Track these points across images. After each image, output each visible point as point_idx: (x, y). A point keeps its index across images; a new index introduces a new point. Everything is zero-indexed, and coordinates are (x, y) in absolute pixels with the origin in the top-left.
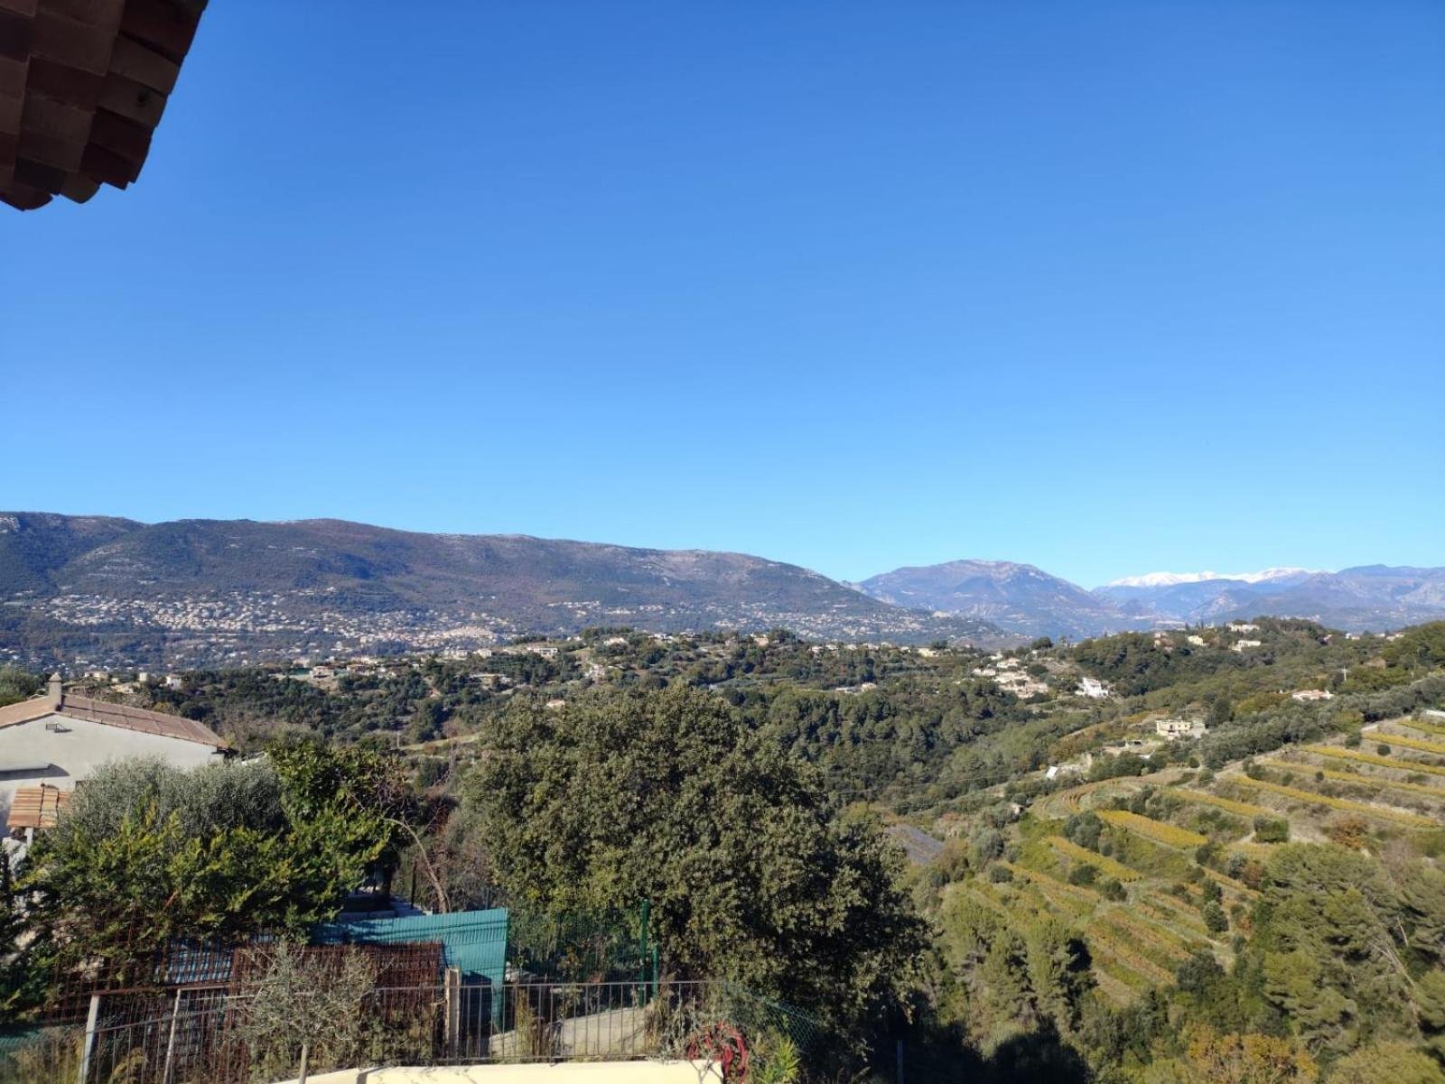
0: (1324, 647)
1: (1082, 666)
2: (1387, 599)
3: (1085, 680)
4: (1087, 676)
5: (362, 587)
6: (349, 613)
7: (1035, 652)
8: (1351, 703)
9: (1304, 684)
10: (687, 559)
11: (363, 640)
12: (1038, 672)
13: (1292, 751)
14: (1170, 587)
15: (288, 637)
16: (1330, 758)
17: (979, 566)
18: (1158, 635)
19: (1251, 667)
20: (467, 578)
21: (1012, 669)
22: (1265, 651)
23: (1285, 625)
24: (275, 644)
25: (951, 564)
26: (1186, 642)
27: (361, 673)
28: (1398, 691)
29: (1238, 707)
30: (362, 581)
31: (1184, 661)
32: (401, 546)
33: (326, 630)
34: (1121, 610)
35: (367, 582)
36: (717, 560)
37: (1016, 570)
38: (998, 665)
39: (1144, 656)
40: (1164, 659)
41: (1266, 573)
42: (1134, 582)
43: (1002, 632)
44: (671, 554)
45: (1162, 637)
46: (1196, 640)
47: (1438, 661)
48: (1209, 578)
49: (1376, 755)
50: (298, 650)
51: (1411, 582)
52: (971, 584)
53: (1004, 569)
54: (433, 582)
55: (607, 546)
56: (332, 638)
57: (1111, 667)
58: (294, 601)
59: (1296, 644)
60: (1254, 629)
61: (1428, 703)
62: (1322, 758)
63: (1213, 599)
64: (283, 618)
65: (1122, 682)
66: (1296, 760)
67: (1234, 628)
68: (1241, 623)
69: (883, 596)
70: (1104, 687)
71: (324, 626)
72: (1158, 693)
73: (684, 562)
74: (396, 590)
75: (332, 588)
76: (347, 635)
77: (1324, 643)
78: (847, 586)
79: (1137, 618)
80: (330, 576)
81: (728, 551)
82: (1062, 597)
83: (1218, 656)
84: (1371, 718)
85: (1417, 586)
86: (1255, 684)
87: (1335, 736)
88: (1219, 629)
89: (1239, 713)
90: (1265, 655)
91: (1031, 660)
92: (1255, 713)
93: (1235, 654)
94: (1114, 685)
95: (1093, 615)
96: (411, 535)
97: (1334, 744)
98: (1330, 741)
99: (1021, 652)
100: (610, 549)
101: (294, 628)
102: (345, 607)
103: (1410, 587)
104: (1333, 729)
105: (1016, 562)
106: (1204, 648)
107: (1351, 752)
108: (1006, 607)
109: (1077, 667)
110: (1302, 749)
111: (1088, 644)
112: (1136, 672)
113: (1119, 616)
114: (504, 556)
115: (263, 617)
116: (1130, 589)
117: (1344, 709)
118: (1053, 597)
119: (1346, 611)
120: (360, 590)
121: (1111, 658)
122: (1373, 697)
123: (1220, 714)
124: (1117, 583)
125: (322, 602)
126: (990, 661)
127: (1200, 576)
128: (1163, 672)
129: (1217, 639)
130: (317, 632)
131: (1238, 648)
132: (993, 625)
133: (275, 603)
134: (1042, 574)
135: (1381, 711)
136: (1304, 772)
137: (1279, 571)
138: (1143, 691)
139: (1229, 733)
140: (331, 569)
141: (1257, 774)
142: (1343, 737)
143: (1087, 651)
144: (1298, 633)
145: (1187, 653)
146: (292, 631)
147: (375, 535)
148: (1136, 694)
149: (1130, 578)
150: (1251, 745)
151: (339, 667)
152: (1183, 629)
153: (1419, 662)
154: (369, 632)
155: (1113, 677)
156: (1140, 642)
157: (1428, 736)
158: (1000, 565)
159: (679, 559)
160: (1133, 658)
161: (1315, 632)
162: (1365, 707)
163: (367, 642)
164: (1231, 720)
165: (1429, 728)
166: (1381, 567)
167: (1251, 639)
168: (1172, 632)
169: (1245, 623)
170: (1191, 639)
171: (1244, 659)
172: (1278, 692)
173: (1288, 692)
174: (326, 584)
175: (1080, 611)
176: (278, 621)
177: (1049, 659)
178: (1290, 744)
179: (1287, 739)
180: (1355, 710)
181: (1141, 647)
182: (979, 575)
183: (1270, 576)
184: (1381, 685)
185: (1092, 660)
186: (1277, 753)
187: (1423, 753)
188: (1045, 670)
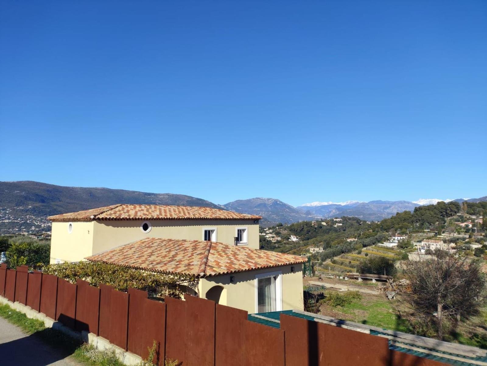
0: (360, 226)
1: (291, 232)
2: (382, 211)
3: (292, 236)
4: (292, 235)
5: (42, 206)
6: (37, 216)
7: (277, 228)
8: (359, 242)
9: (351, 236)
10: (165, 197)
11: (43, 226)
12: (278, 234)
13: (344, 255)
14: (319, 206)
15: (13, 225)
16: (353, 257)
17: (262, 200)
18: (313, 222)
19: (339, 232)
20: (83, 203)
21: (271, 233)
22: (343, 227)
23: (350, 219)
24: (8, 227)
25: (253, 199)
26: (321, 224)
27: (47, 238)
28: (371, 238)
29: (332, 243)
30: (42, 204)
31: (321, 230)
32: (57, 191)
33: (28, 222)
34: (305, 214)
35: (44, 204)
36: (176, 197)
37: (273, 201)
38: (266, 232)
39: (309, 228)
40: (315, 229)
41: (347, 202)
42: (308, 205)
43: (269, 221)
44: (159, 195)
45: (314, 223)
46: (324, 224)
47: (385, 230)
48: (330, 204)
49: (365, 256)
50: (17, 229)
51: (388, 206)
52: (259, 205)
53: (270, 201)
54: (69, 205)
55: (136, 192)
56: (31, 225)
57: (299, 232)
58: (15, 211)
59: (352, 225)
60: (341, 220)
61: (379, 242)
62: (351, 257)
63: (332, 210)
64: (11, 217)
65: (302, 237)
66: (345, 258)
67: (335, 220)
68: (337, 218)
69: (231, 209)
70: (297, 238)
71: (27, 220)
72: (312, 240)
73: (164, 198)
74: (55, 207)
75: (30, 207)
76: (36, 224)
77: (360, 224)
78: (219, 206)
79: (309, 216)
80: (30, 202)
81: (179, 194)
82: (287, 210)
83: (330, 228)
84: (365, 246)
85: (390, 207)
86: (338, 237)
87: (355, 251)
88: (331, 220)
89: (332, 245)
90: (343, 228)
91: (276, 230)
92: (337, 245)
93: (335, 228)
94: (300, 237)
95: (296, 215)
96: (61, 187)
97: (355, 253)
98: (354, 252)
99: (273, 228)
100: (137, 193)
101: (16, 221)
102: (35, 213)
103: (388, 207)
104: (355, 249)
105: (274, 198)
106: (326, 226)
107: (359, 256)
108: (270, 213)
109: (290, 232)
110: (346, 255)
111: (293, 225)
112: (307, 233)
113: (304, 216)
114: (97, 195)
115: (3, 217)
116: (307, 207)
117: (358, 244)
118: (284, 210)
119: (370, 214)
120: (41, 207)
121: (299, 229)
122: (365, 240)
123: (327, 245)
124: (303, 205)
125: (26, 212)
126: (264, 231)
127: (328, 203)
128: (314, 233)
129: (330, 223)
130: (24, 223)
131: (336, 226)
132: (266, 219)
133: (8, 212)
134: (281, 202)
135: (367, 244)
136: (346, 261)
137: (351, 202)
138: (308, 239)
139: (329, 250)
140: (30, 199)
141: (334, 262)
142: (357, 251)
143: (292, 227)
144: (353, 221)
145: (321, 227)
146: (15, 222)
147: (47, 187)
148: (306, 240)
149: (307, 204)
150: (333, 254)
151: (39, 236)
152: (320, 220)
153: (381, 230)
154: (45, 223)
155: (300, 235)
156: (308, 224)
157: (378, 251)
158: (268, 199)
159: (162, 197)
160: (306, 229)
161: (358, 221)
162: (363, 243)
163: (44, 226)
164: (330, 247)
165: (378, 248)
166: (380, 201)
167: (340, 223)
168: (317, 221)
169: (338, 218)
170: (322, 223)
171: (337, 229)
172: (344, 239)
173: (346, 239)
174: (28, 205)
175: (293, 214)
176: (9, 219)
177: (281, 230)
178: (343, 254)
179: (343, 252)
180: (361, 244)
181: (308, 226)
182: (262, 203)
183: (348, 203)
184: (368, 237)
185: (294, 230)
186: (340, 256)
187: (376, 255)
188: (280, 233)
